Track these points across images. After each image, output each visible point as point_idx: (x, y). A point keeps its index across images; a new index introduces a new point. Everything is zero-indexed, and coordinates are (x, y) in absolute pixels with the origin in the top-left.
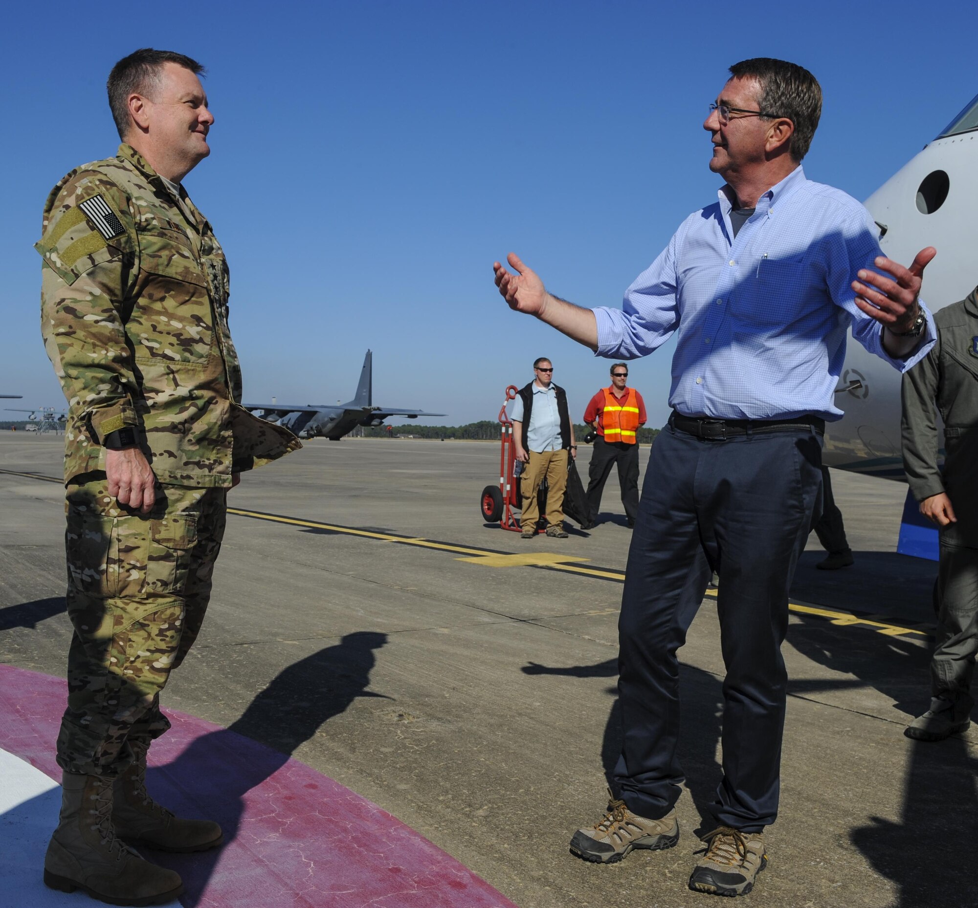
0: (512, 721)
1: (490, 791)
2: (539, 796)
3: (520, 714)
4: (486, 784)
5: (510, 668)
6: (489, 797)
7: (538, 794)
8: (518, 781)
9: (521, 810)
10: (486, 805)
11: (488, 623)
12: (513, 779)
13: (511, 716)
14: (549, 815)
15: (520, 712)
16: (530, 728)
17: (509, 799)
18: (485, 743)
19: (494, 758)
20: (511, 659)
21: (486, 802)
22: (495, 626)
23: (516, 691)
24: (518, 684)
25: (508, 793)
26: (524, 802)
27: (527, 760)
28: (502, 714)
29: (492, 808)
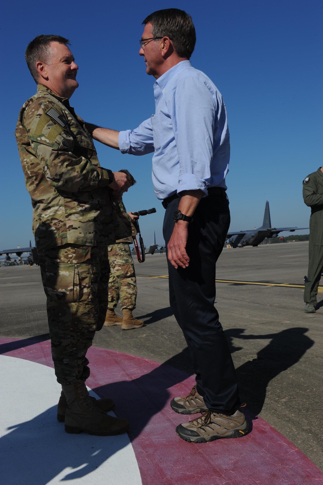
0: (312, 360)
1: (291, 391)
2: (317, 393)
3: (317, 357)
4: (290, 388)
5: (318, 337)
6: (290, 393)
7: (317, 392)
8: (307, 386)
9: (306, 399)
10: (287, 397)
11: (311, 318)
12: (305, 385)
13: (312, 358)
14: (321, 401)
15: (317, 355)
16: (321, 363)
17: (301, 394)
18: (294, 370)
19: (298, 376)
20: (319, 333)
21: (288, 395)
22: (314, 319)
23: (318, 346)
24: (320, 343)
25: (301, 392)
26: (308, 396)
27: (315, 377)
28: (307, 356)
29: (290, 398)
